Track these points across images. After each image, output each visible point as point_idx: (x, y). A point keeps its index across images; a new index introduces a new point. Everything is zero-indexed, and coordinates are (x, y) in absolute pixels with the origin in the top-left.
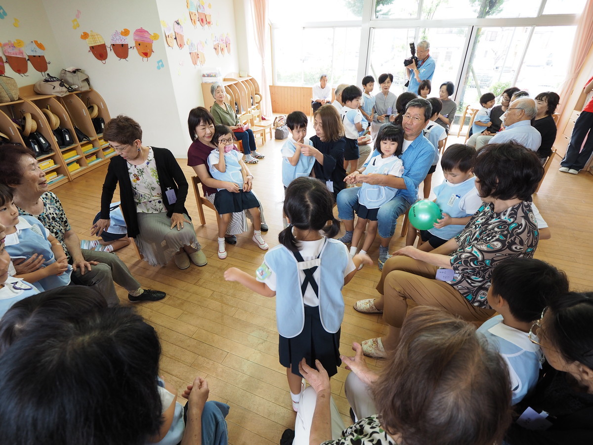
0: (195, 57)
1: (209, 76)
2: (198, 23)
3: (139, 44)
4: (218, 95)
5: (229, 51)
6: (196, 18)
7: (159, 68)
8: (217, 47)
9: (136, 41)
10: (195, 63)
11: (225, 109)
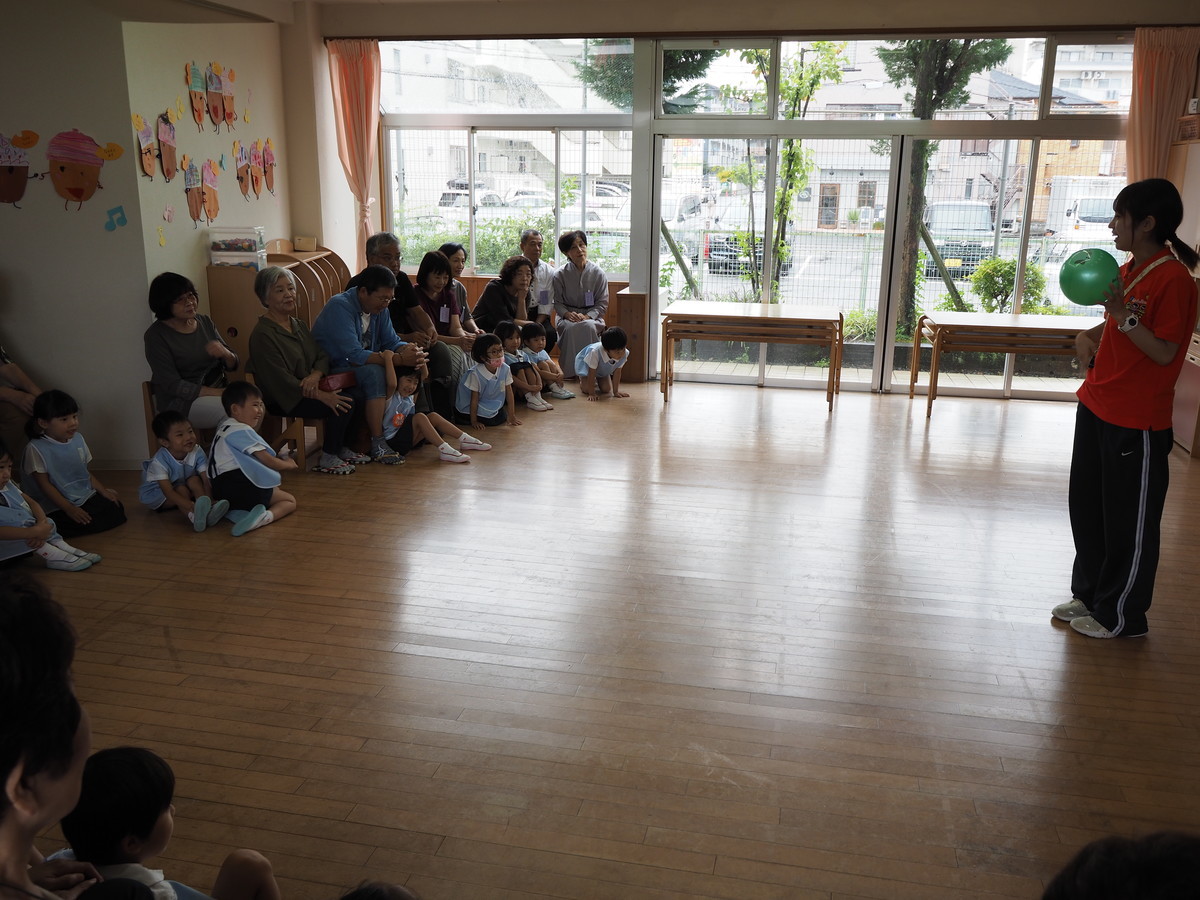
0: (198, 200)
1: (232, 246)
2: (206, 117)
3: (62, 169)
4: (280, 297)
5: (270, 186)
6: (202, 106)
7: (110, 227)
8: (243, 175)
9: (53, 160)
10: (195, 216)
11: (289, 330)
